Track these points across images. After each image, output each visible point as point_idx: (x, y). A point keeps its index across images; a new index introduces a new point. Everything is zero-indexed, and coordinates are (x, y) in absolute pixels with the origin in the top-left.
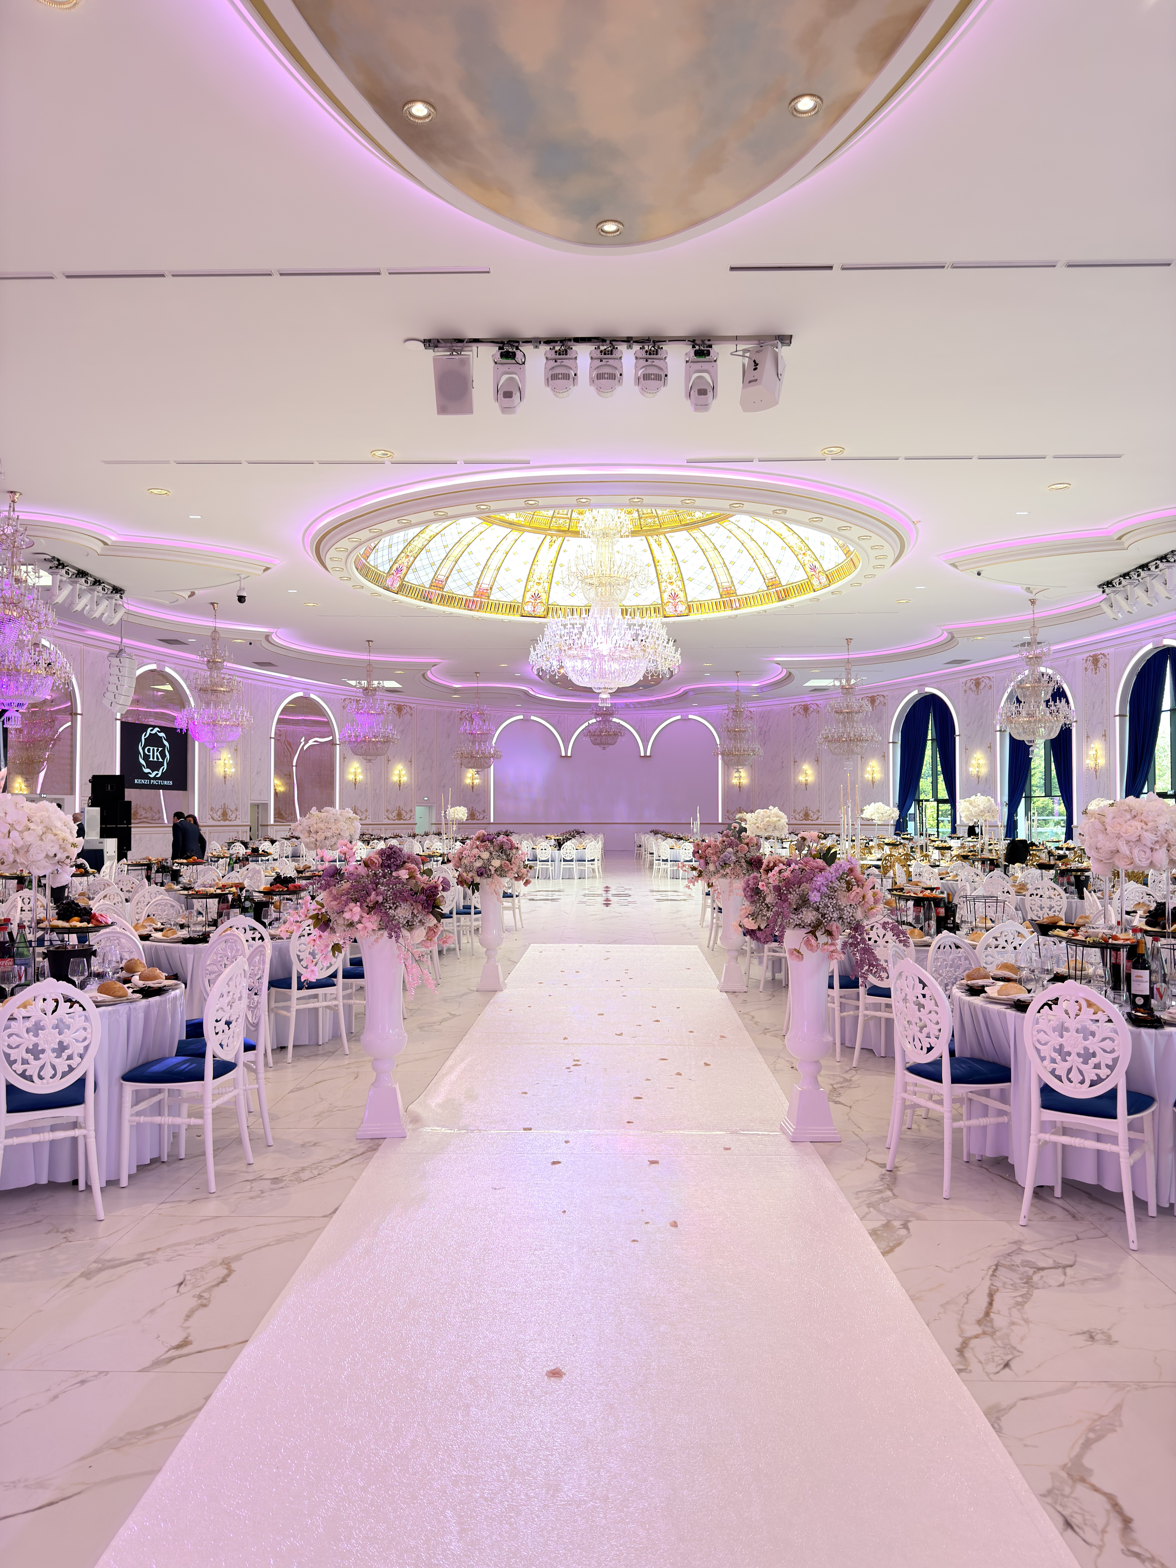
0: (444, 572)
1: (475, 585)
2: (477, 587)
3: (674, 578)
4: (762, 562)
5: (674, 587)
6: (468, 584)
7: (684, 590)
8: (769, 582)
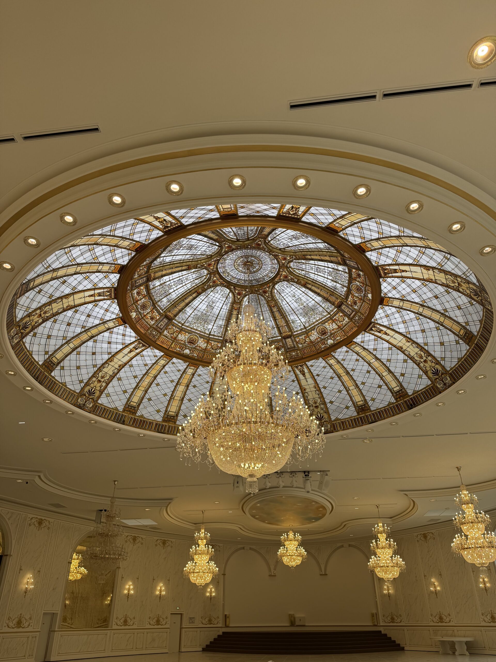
0: (135, 399)
1: (164, 412)
2: (165, 414)
3: (318, 402)
4: (389, 378)
5: (319, 409)
6: (158, 411)
7: (327, 412)
8: (397, 395)
